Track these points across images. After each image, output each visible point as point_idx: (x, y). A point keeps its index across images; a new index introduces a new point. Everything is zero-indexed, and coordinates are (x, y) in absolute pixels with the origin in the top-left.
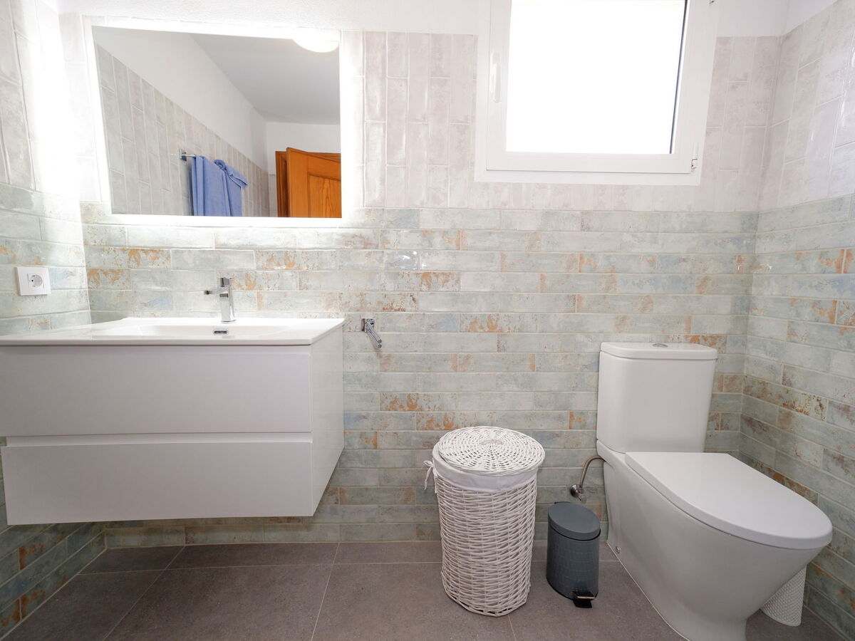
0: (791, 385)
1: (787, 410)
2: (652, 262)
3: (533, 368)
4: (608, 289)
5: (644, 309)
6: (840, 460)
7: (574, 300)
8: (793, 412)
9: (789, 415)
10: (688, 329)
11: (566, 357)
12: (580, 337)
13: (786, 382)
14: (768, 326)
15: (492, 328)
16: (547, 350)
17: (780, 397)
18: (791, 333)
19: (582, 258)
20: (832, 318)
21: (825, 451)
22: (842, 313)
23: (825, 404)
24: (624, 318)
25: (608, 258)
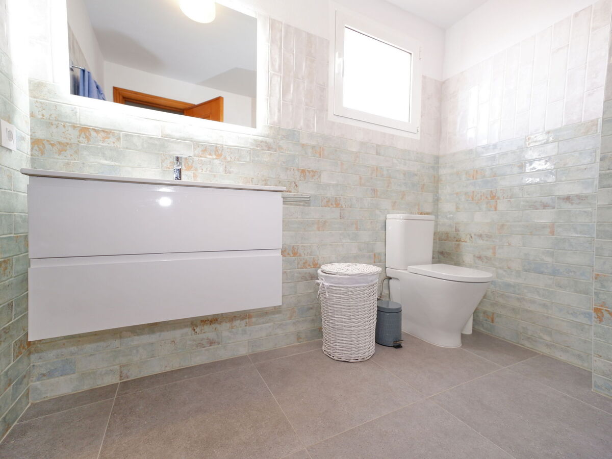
0: (459, 231)
1: (457, 243)
2: (404, 174)
3: (357, 228)
4: (388, 186)
5: (402, 198)
6: (480, 258)
7: (374, 191)
8: (461, 243)
9: (459, 245)
10: (419, 209)
11: (372, 222)
12: (378, 212)
13: (457, 230)
14: (447, 207)
15: (337, 205)
16: (363, 219)
17: (455, 238)
18: (457, 208)
19: (377, 169)
20: (473, 199)
21: (474, 256)
22: (476, 196)
23: (472, 235)
24: (395, 202)
25: (388, 170)
